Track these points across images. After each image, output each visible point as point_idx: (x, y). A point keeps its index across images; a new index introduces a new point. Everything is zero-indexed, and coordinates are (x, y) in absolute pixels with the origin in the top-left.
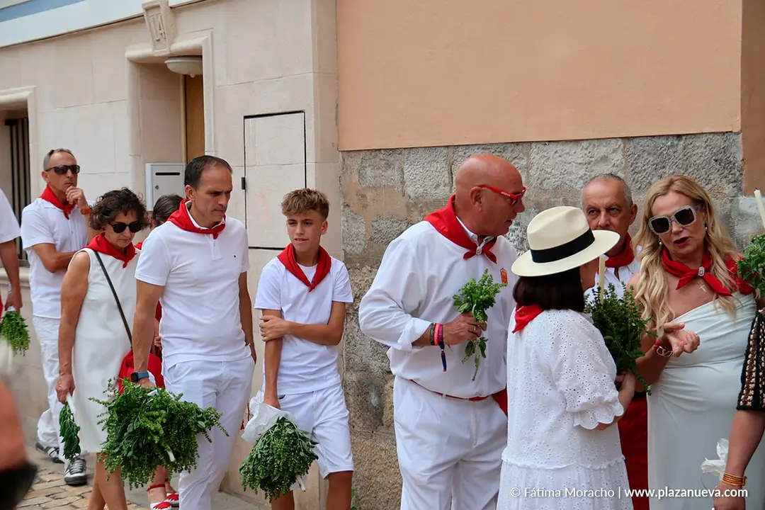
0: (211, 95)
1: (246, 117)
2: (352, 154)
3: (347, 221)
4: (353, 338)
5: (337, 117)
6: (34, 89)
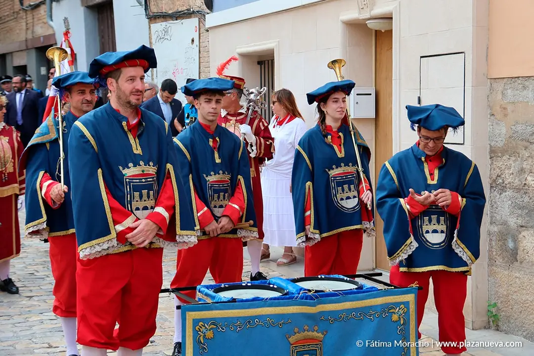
0: (398, 43)
1: (421, 57)
2: (497, 80)
3: (492, 125)
4: (495, 203)
5: (487, 56)
6: (279, 41)
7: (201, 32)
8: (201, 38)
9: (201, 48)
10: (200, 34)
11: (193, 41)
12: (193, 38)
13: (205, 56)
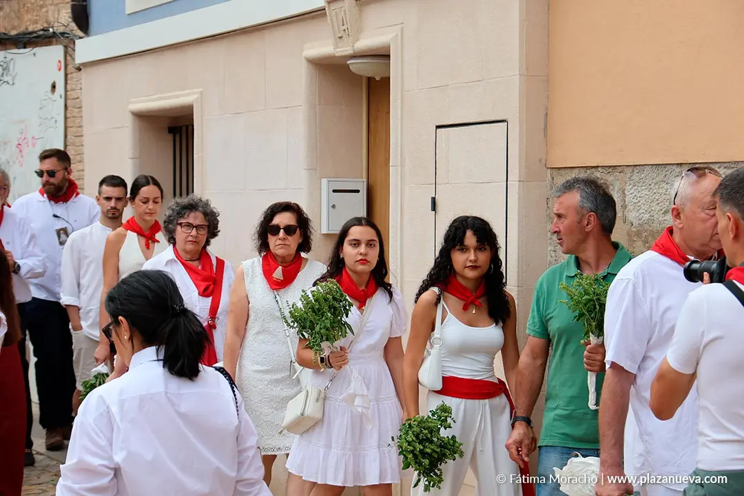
0: (399, 101)
1: (438, 127)
2: (563, 172)
3: (555, 251)
5: (546, 127)
6: (201, 92)
7: (68, 72)
8: (69, 82)
9: (69, 101)
10: (66, 75)
11: (54, 87)
12: (54, 83)
13: (75, 115)
